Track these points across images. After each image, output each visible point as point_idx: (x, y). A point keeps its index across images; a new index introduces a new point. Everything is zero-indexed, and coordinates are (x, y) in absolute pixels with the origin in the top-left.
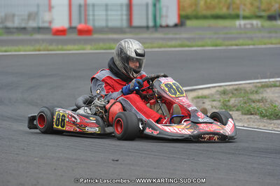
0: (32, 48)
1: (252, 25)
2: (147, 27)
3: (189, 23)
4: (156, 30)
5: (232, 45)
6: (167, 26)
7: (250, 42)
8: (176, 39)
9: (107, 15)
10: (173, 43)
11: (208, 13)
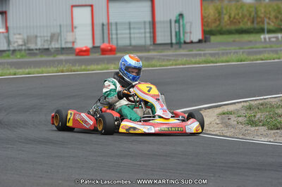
0: (55, 69)
1: (277, 38)
2: (171, 44)
3: (213, 38)
4: (180, 47)
5: (257, 60)
6: (192, 42)
7: (275, 56)
8: (200, 55)
9: (130, 34)
10: (198, 59)
11: (233, 28)
